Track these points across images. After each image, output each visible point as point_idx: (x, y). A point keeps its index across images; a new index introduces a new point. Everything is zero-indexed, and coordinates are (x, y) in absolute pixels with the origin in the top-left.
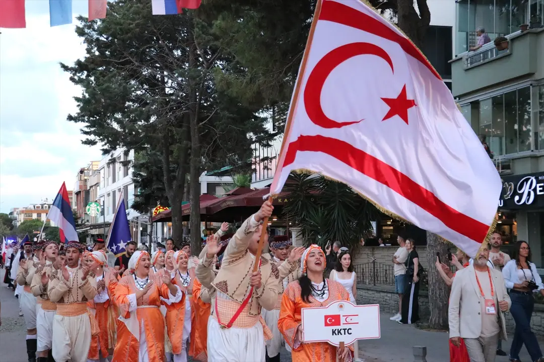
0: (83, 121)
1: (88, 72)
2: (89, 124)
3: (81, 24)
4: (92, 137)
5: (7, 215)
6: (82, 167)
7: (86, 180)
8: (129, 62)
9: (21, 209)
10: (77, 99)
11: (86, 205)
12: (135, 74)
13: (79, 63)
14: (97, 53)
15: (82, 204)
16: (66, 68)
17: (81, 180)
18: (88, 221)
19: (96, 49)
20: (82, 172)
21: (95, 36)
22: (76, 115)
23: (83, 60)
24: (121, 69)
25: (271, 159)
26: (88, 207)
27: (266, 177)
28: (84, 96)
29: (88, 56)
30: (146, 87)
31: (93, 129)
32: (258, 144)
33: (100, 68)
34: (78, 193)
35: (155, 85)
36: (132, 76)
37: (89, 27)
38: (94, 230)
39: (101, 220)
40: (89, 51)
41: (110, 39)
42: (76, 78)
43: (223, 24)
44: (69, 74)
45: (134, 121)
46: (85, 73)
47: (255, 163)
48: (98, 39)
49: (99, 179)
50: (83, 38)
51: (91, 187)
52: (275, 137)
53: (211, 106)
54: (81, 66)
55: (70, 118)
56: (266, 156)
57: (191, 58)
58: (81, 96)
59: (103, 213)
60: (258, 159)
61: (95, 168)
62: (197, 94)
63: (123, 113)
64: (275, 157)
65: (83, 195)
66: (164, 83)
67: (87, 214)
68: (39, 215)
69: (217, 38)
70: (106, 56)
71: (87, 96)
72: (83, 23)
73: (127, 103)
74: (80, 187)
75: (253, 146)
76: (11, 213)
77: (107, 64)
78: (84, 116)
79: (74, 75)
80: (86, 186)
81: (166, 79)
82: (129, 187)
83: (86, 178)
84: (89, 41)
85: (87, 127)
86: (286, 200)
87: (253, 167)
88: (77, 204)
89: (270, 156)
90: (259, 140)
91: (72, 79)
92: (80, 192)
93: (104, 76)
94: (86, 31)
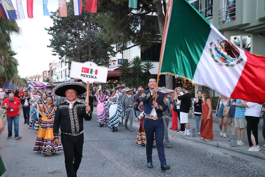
0: (52, 47)
1: (54, 31)
2: (54, 48)
3: (52, 14)
4: (55, 53)
5: (24, 79)
6: (50, 63)
7: (52, 67)
8: (68, 28)
9: (29, 77)
10: (50, 40)
11: (52, 76)
12: (70, 32)
13: (51, 28)
14: (57, 24)
15: (50, 75)
16: (46, 29)
17: (50, 67)
18: (52, 81)
19: (57, 23)
20: (50, 64)
21: (56, 18)
22: (50, 45)
23: (52, 27)
24: (65, 30)
25: (116, 61)
26: (53, 76)
27: (114, 67)
28: (53, 39)
29: (54, 25)
30: (73, 36)
31: (55, 50)
32: (111, 56)
33: (58, 29)
34: (49, 72)
35: (76, 35)
36: (69, 32)
37: (54, 15)
38: (55, 84)
39: (57, 81)
40: (54, 24)
41: (61, 19)
42: (50, 33)
43: (100, 16)
44: (47, 31)
45: (70, 47)
46: (53, 31)
47: (110, 62)
48: (57, 20)
49: (56, 67)
50: (52, 19)
51: (54, 69)
52: (117, 53)
53: (95, 43)
54: (51, 29)
55: (48, 46)
56: (114, 60)
57: (89, 26)
58: (51, 39)
59: (58, 78)
60: (111, 61)
61: (55, 63)
62: (91, 38)
63: (66, 45)
64: (117, 60)
65: (51, 72)
66: (79, 35)
67: (52, 79)
68: (35, 79)
69: (98, 20)
70: (60, 26)
71: (54, 39)
72: (53, 14)
73: (67, 41)
74: (50, 69)
75: (109, 56)
76: (26, 78)
77: (60, 28)
78: (52, 46)
79: (49, 31)
80: (52, 69)
81: (80, 33)
82: (67, 69)
83: (52, 66)
84: (55, 20)
85: (53, 49)
86: (120, 75)
87: (109, 63)
88: (49, 75)
89: (115, 60)
90: (112, 54)
91: (48, 33)
92: (50, 71)
93: (59, 32)
94: (54, 17)
